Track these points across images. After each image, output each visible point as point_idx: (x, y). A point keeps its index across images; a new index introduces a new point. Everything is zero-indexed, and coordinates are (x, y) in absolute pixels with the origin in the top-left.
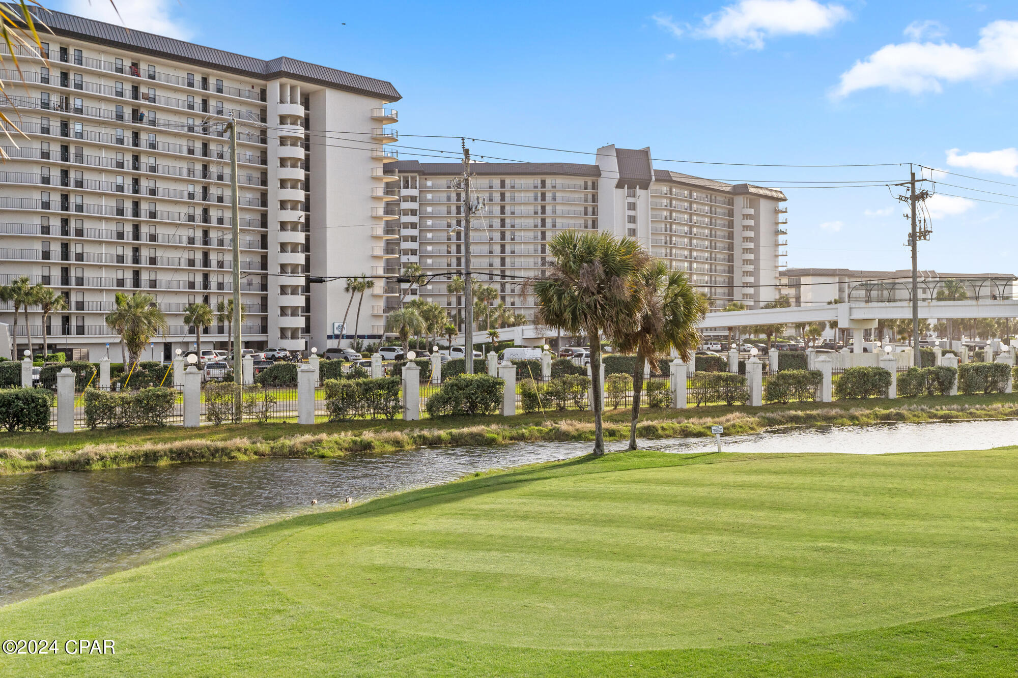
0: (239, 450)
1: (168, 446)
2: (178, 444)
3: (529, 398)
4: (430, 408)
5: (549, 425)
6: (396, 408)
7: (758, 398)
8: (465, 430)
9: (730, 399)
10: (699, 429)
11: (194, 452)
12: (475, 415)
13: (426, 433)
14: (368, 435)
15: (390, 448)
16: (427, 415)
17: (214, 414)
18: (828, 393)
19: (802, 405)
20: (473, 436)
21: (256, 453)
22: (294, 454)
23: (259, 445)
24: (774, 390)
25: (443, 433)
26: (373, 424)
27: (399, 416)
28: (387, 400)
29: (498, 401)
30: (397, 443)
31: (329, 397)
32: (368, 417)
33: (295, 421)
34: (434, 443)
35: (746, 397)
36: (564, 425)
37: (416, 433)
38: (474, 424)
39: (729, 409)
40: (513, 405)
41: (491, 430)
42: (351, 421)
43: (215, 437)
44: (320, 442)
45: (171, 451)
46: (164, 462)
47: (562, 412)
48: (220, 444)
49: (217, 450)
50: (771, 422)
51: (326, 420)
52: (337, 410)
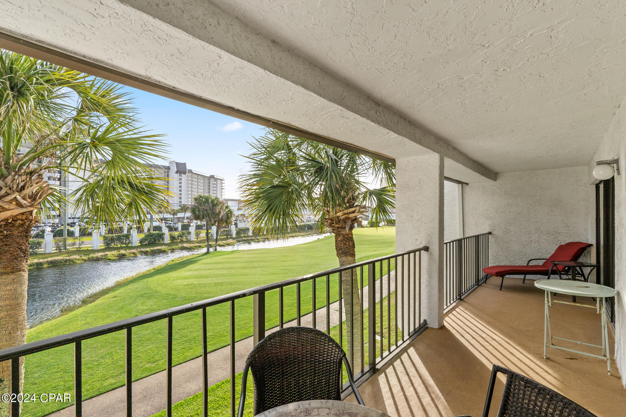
0: (76, 259)
1: (46, 260)
2: (50, 259)
3: (173, 238)
4: (141, 242)
5: (180, 245)
6: (129, 243)
7: (234, 236)
8: (155, 248)
9: (227, 235)
10: (222, 244)
11: (57, 261)
12: (156, 244)
13: (142, 250)
14: (123, 252)
15: (132, 255)
16: (140, 244)
17: (58, 248)
18: (250, 233)
19: (245, 237)
20: (158, 250)
21: (82, 260)
22: (97, 260)
23: (83, 257)
24: (238, 233)
25: (148, 249)
26: (121, 248)
27: (130, 245)
28: (126, 241)
29: (163, 239)
30: (134, 253)
31: (104, 240)
32: (119, 246)
33: (91, 249)
34: (146, 253)
35: (231, 235)
36: (185, 245)
37: (139, 250)
38: (157, 246)
39: (227, 239)
40: (167, 240)
41: (163, 248)
42: (113, 247)
43: (63, 256)
44: (107, 255)
45: (47, 262)
46: (45, 266)
47: (182, 241)
48: (68, 258)
49: (67, 260)
50: (239, 241)
51: (104, 247)
52: (108, 244)
